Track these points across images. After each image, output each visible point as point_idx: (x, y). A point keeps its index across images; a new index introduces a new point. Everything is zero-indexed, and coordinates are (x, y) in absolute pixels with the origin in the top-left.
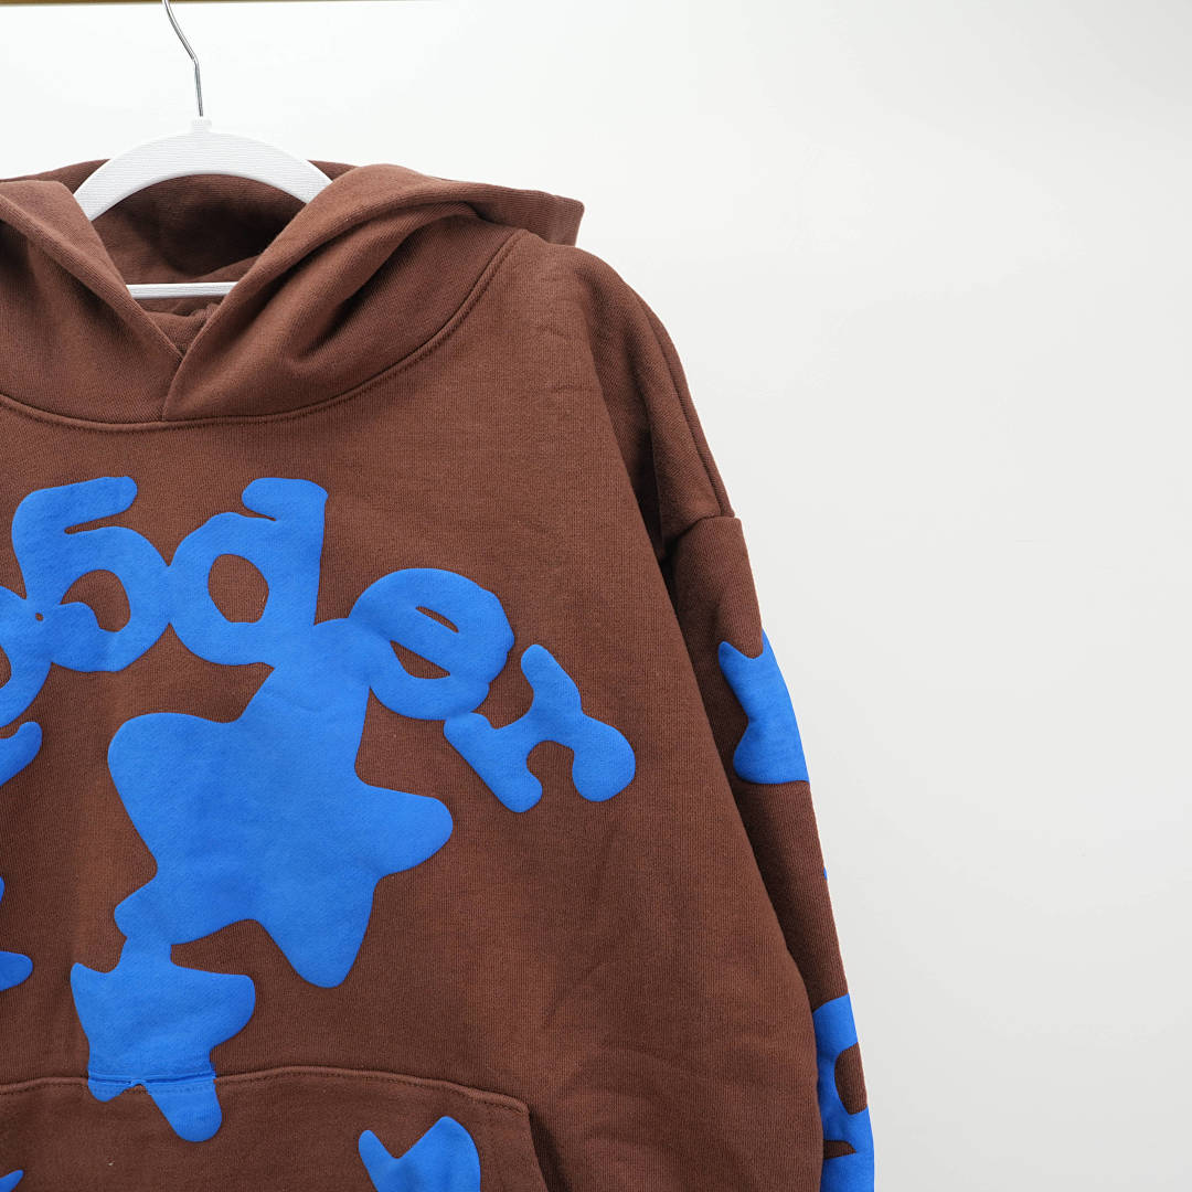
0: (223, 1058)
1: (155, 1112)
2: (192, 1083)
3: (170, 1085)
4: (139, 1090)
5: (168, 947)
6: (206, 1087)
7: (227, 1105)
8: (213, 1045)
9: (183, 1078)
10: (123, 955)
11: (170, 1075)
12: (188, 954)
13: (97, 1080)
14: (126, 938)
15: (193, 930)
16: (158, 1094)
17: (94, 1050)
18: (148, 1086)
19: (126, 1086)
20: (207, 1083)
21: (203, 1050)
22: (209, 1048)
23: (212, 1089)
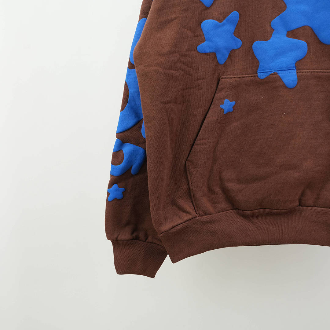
0: (299, 65)
1: (280, 79)
2: (290, 71)
3: (285, 72)
4: (275, 74)
5: (286, 32)
6: (294, 73)
7: (299, 78)
8: (297, 60)
9: (287, 70)
10: (273, 35)
11: (285, 69)
12: (292, 34)
13: (261, 73)
14: (274, 30)
15: (294, 26)
16: (281, 74)
17: (261, 64)
18: (278, 72)
19: (270, 73)
20: (294, 71)
21: (294, 62)
22: (295, 61)
23: (295, 73)
